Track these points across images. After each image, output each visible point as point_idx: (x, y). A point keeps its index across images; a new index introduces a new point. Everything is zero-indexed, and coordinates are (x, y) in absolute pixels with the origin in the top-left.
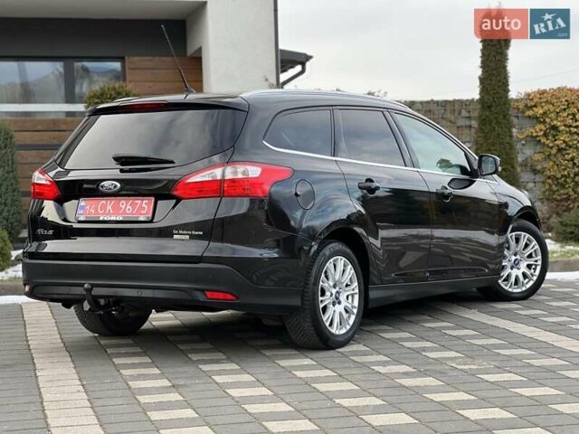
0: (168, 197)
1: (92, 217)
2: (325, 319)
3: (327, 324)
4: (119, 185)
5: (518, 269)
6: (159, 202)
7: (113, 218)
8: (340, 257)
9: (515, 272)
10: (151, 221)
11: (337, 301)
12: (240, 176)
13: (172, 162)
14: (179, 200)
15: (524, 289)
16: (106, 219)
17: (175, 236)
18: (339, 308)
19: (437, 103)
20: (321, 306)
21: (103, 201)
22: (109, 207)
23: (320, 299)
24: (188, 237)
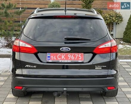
1: (55, 61)
4: (70, 49)
7: (66, 61)
16: (62, 61)
17: (96, 68)
21: (59, 54)
22: (63, 57)
24: (101, 68)
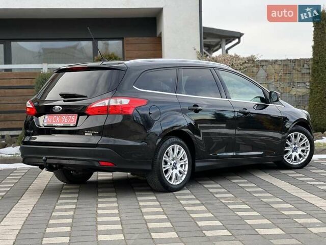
0: (83, 114)
1: (50, 124)
2: (166, 177)
3: (168, 179)
4: (61, 108)
5: (297, 152)
6: (80, 117)
7: (59, 125)
8: (176, 145)
9: (294, 154)
10: (76, 126)
11: (175, 167)
12: (119, 104)
13: (86, 97)
14: (88, 116)
15: (300, 163)
16: (56, 125)
17: (86, 134)
18: (175, 171)
19: (290, 61)
20: (164, 170)
21: (55, 116)
22: (58, 119)
23: (163, 166)
24: (91, 134)
